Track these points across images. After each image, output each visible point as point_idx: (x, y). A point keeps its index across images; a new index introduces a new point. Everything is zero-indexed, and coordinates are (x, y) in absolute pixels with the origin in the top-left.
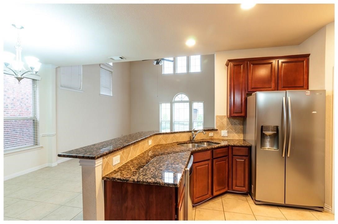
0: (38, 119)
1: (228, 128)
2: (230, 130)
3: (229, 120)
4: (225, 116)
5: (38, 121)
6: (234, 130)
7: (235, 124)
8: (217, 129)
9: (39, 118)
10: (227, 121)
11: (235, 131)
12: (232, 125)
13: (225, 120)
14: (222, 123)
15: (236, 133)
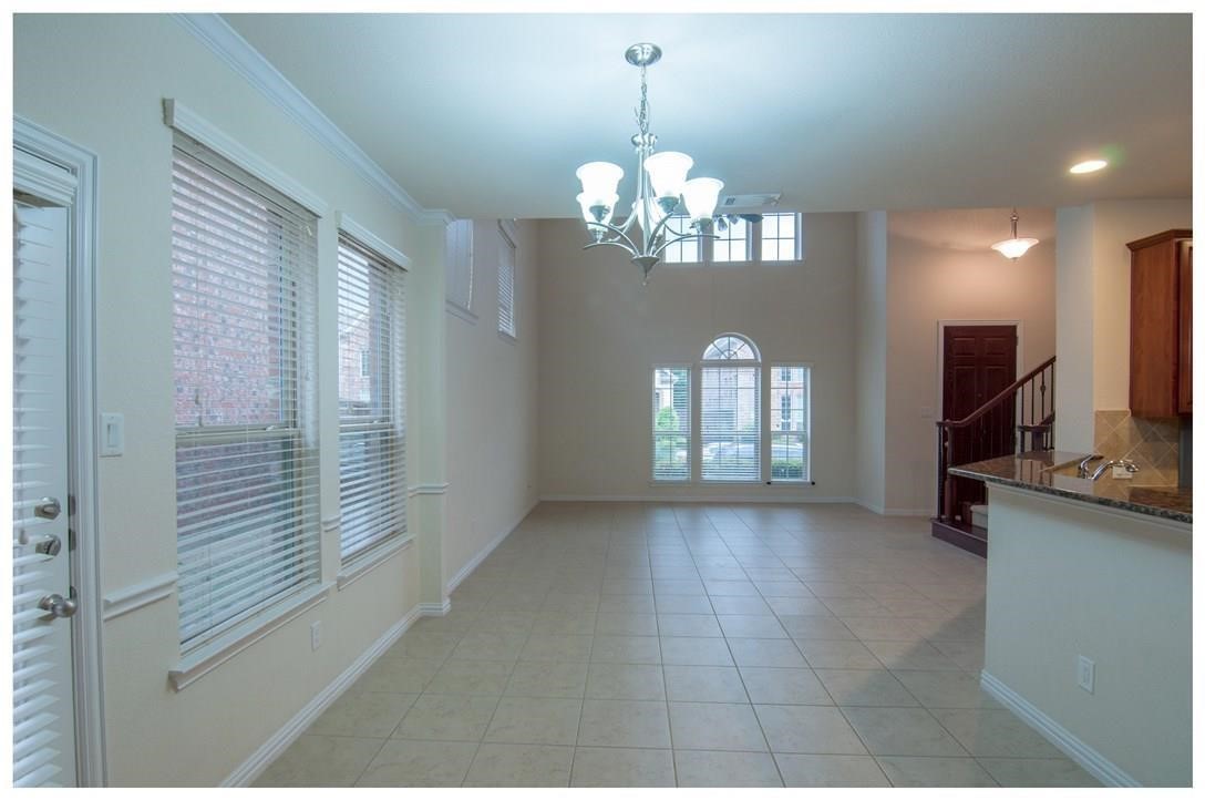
0: (399, 428)
1: (1133, 453)
2: (1140, 456)
3: (1138, 426)
4: (1124, 413)
5: (400, 435)
6: (1151, 459)
7: (1157, 439)
8: (1100, 454)
9: (402, 424)
10: (1131, 429)
11: (1156, 460)
12: (1146, 441)
13: (1126, 424)
14: (1116, 436)
15: (1157, 467)
